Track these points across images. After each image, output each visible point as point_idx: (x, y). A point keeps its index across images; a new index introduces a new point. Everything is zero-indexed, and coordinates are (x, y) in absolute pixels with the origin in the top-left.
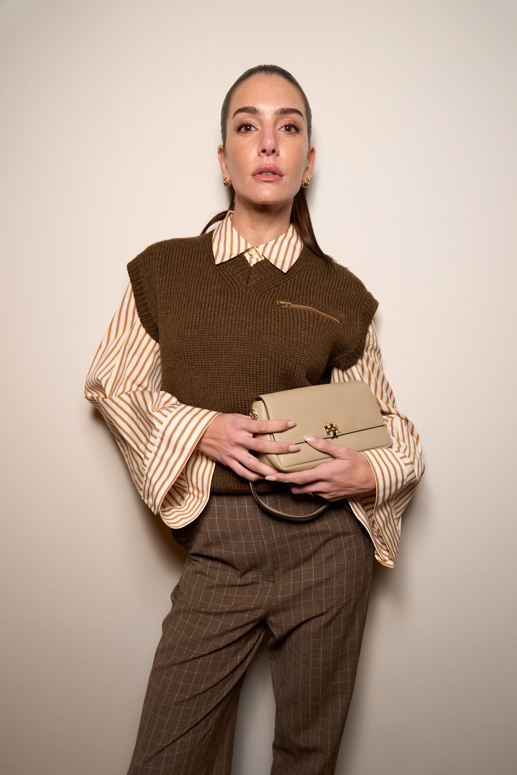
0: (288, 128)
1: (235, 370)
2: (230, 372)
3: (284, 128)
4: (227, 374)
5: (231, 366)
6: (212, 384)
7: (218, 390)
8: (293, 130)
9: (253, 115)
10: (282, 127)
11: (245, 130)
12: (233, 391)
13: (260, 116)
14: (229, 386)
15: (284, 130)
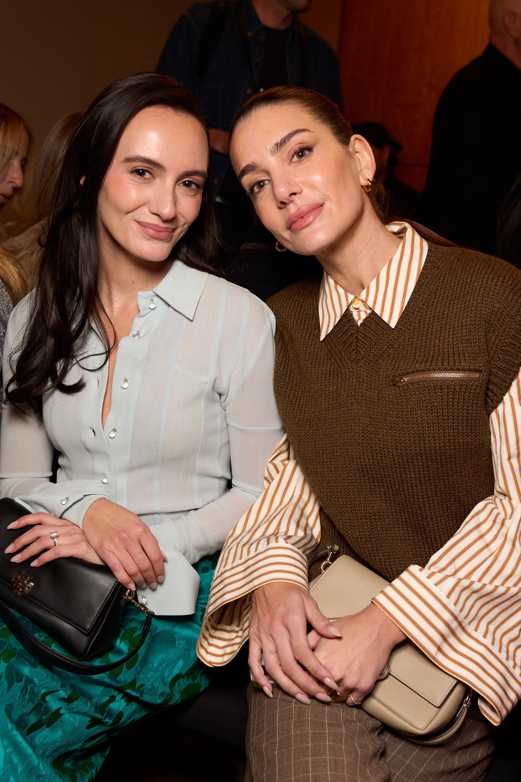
0: (300, 154)
1: (355, 477)
2: (349, 479)
3: (295, 156)
4: (346, 481)
5: (350, 471)
6: (329, 494)
7: (335, 501)
8: (307, 152)
9: (254, 172)
10: (293, 156)
11: (258, 188)
12: (354, 501)
13: (260, 168)
14: (349, 495)
15: (297, 159)
